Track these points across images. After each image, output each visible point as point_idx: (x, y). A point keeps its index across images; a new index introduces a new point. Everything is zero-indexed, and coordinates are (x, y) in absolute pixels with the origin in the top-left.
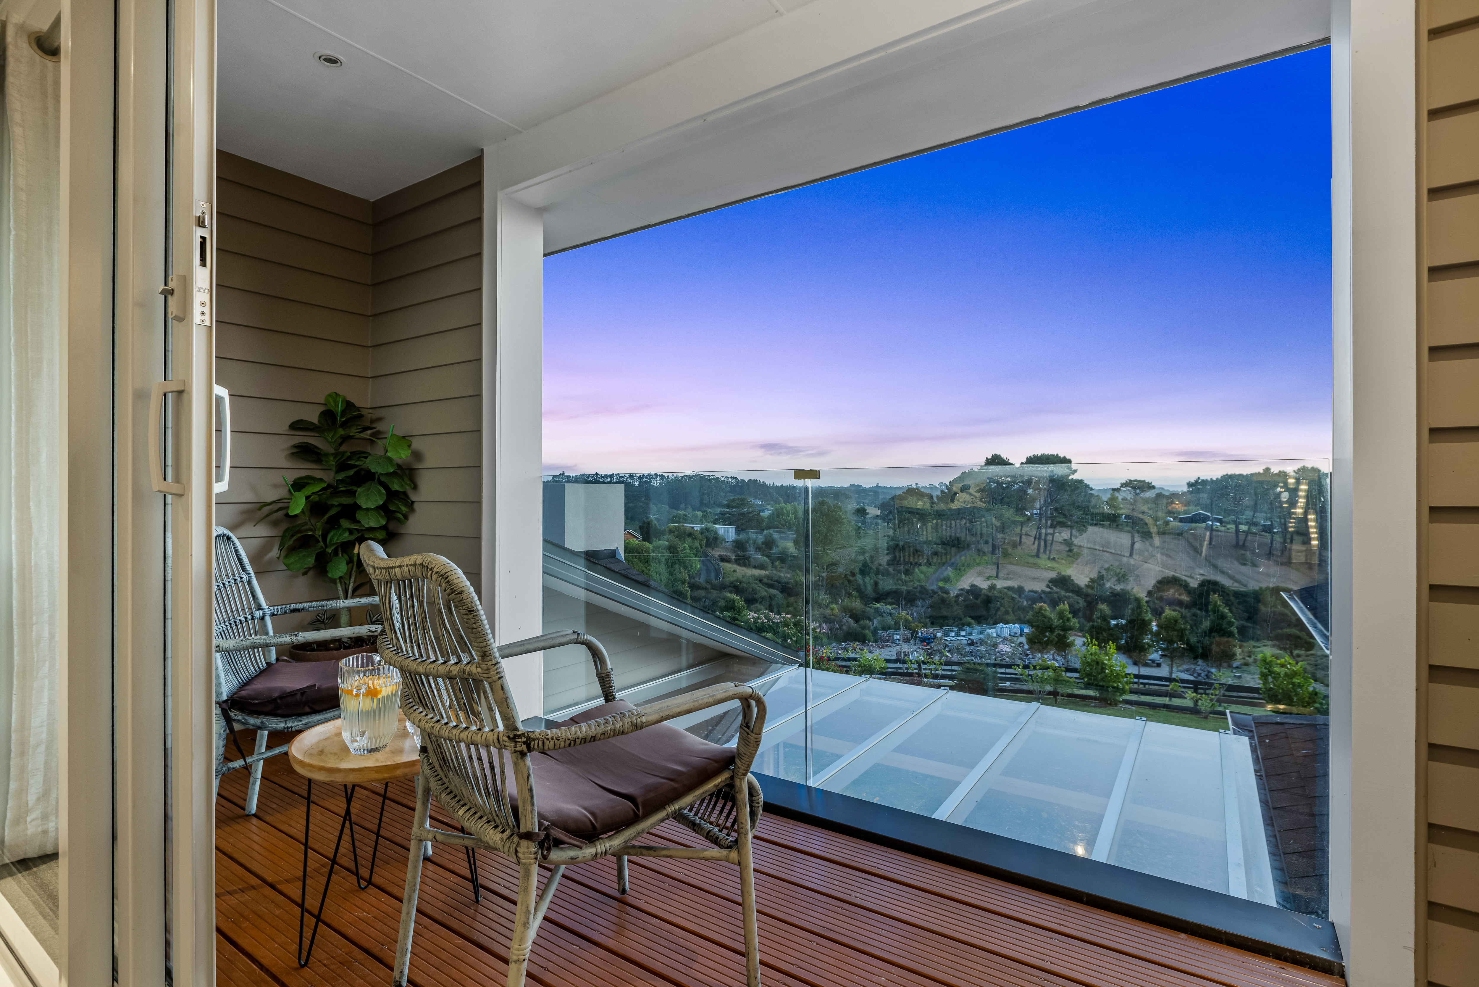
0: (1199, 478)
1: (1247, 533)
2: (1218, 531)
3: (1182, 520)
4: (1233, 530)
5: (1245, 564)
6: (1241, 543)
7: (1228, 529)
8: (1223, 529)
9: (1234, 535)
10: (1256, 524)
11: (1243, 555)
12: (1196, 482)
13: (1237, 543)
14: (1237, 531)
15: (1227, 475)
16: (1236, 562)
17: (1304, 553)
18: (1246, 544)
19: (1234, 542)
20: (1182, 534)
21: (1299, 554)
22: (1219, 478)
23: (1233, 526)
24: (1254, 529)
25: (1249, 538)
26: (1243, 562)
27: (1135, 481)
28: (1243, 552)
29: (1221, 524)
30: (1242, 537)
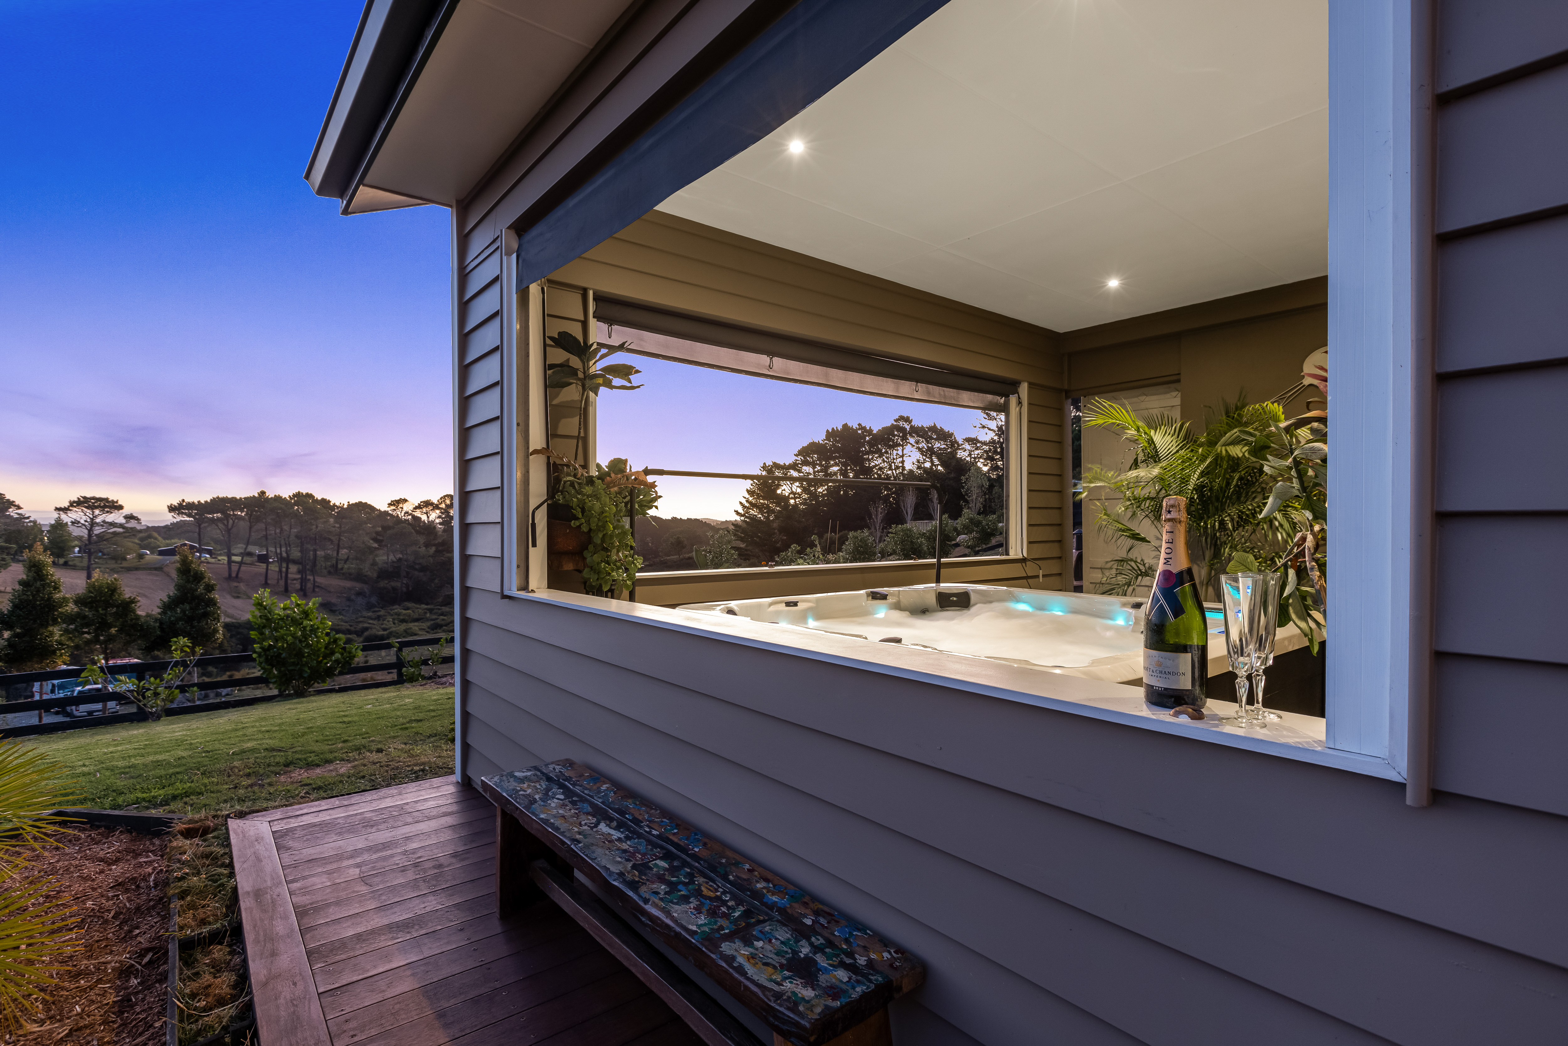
0: (183, 501)
1: (241, 563)
2: (208, 563)
3: (161, 553)
4: (226, 562)
5: (238, 597)
6: (234, 575)
7: (219, 560)
8: (213, 560)
9: (226, 566)
10: (250, 554)
11: (237, 587)
12: (180, 505)
13: (230, 575)
14: (230, 562)
15: (218, 497)
16: (228, 596)
17: (299, 580)
18: (240, 575)
19: (227, 574)
20: (162, 568)
21: (295, 582)
22: (209, 501)
23: (226, 558)
24: (248, 559)
25: (243, 568)
26: (236, 595)
27: (93, 498)
28: (236, 584)
29: (211, 556)
30: (235, 567)
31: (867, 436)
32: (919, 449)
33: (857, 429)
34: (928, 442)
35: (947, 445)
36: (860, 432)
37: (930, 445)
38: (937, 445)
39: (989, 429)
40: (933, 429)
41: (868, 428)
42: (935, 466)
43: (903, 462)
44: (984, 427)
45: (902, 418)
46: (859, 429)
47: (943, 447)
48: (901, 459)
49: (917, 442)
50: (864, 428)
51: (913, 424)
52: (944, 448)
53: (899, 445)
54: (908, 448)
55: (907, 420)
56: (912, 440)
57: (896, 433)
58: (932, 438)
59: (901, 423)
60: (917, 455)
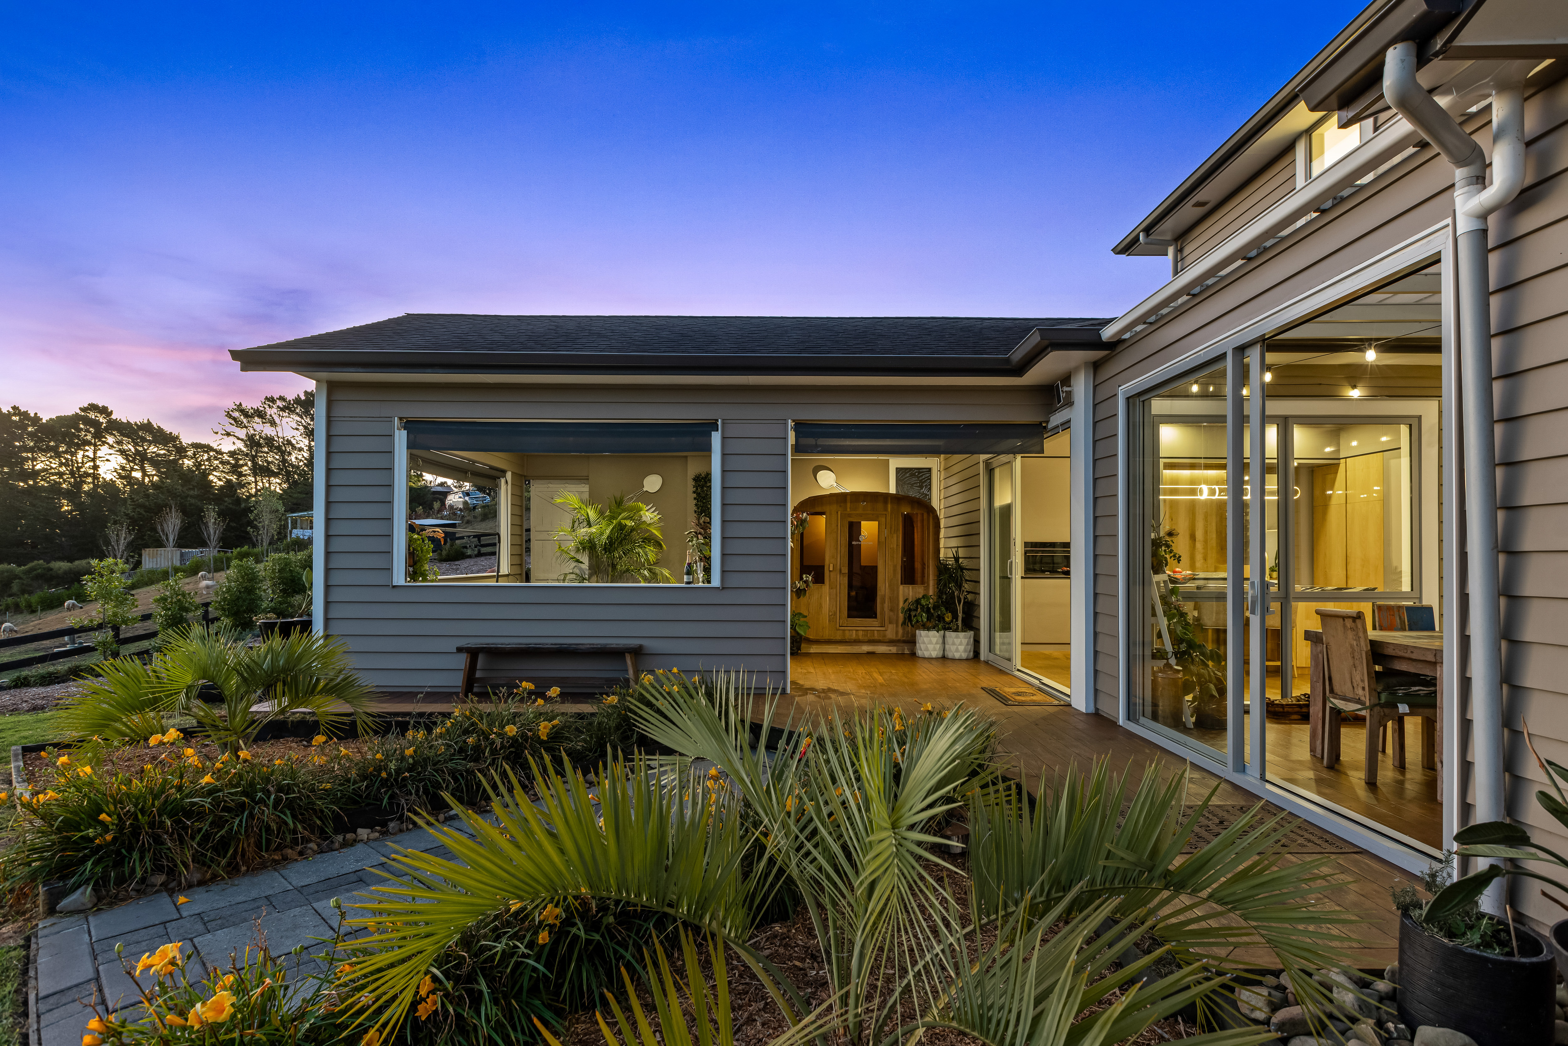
31: (29, 425)
32: (122, 452)
33: (9, 414)
34: (136, 444)
35: (168, 451)
36: (16, 418)
37: (141, 449)
38: (153, 449)
39: (238, 439)
40: (147, 427)
41: (32, 415)
42: (149, 476)
43: (96, 467)
44: (228, 434)
45: (93, 407)
46: (15, 415)
47: (162, 452)
48: (92, 464)
49: (119, 443)
50: (25, 414)
51: (113, 417)
52: (164, 454)
53: (89, 443)
54: (104, 451)
55: (104, 411)
56: (110, 440)
57: (82, 426)
58: (144, 440)
59: (92, 415)
60: (117, 461)
